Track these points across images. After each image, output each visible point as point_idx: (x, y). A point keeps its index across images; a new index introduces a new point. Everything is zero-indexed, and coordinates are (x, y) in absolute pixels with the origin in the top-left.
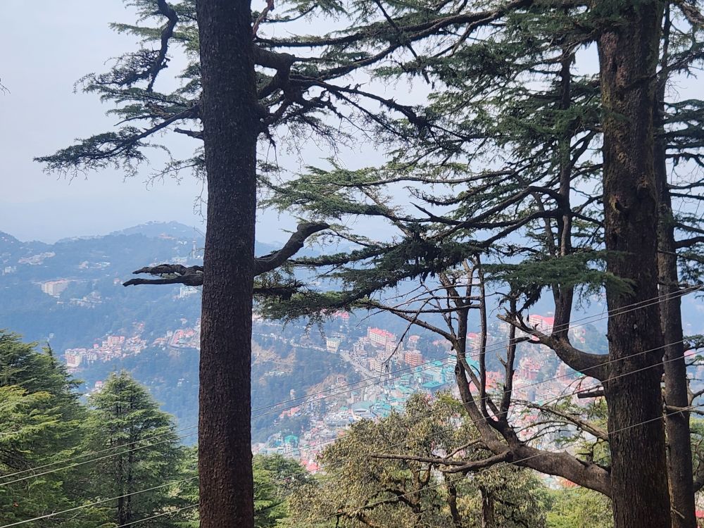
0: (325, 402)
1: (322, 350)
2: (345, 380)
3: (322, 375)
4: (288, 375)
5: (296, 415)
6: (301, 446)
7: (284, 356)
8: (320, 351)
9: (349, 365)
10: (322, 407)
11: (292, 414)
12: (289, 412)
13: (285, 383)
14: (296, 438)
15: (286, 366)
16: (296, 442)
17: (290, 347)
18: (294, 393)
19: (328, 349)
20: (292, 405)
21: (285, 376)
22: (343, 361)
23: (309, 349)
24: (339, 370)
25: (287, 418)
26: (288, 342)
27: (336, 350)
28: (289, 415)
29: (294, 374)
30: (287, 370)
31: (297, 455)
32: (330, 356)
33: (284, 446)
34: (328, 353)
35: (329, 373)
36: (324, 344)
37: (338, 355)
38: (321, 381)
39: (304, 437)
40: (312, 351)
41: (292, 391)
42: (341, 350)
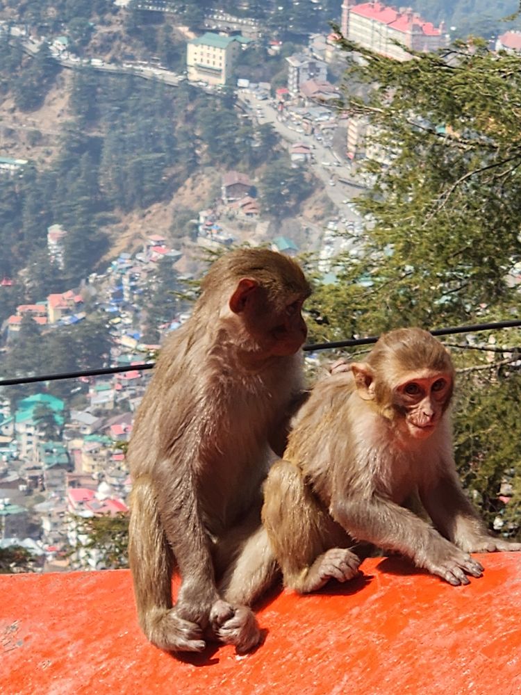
0: (174, 272)
1: (171, 77)
2: (253, 192)
3: (170, 172)
4: (41, 169)
5: (67, 320)
6: (76, 435)
7: (32, 101)
8: (165, 84)
9: (270, 136)
10: (161, 291)
11: (52, 318)
12: (38, 307)
13: (29, 200)
14: (57, 405)
15: (36, 138)
16: (58, 418)
17: (53, 67)
18: (61, 241)
19: (194, 75)
20: (53, 283)
21: (29, 173)
22: (248, 123)
23: (120, 75)
24: (229, 155)
25: (30, 327)
26: (45, 48)
27: (221, 81)
28: (40, 320)
29: (67, 164)
30: (37, 153)
31: (58, 466)
32: (199, 101)
33: (15, 435)
34: (194, 92)
35: (193, 166)
36: (175, 58)
37: (230, 99)
38: (165, 192)
39: (86, 403)
40: (134, 81)
41: (55, 230)
42: (243, 82)
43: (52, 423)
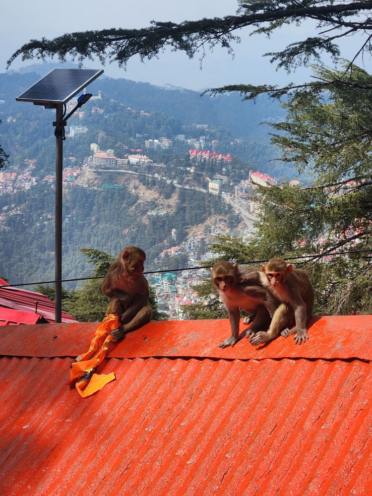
0: (205, 242)
1: (204, 191)
2: (225, 221)
3: (204, 216)
4: (170, 214)
5: (176, 254)
6: (178, 284)
7: (168, 196)
8: (203, 193)
9: (230, 207)
10: (201, 247)
11: (172, 253)
12: (169, 250)
13: (167, 222)
14: (173, 276)
15: (169, 206)
16: (174, 279)
17: (174, 188)
18: (175, 233)
19: (210, 191)
20: (173, 244)
21: (167, 215)
22: (225, 203)
23: (191, 190)
24: (219, 211)
25: (167, 255)
26: (172, 182)
27: (217, 192)
28: (169, 254)
29: (177, 213)
30: (169, 210)
31: (174, 292)
32: (212, 197)
33: (162, 283)
34: (211, 195)
35: (210, 214)
36: (205, 186)
37: (220, 197)
38: (202, 221)
39: (181, 275)
40: (195, 192)
41: (174, 230)
42: (223, 193)
43: (172, 281)
